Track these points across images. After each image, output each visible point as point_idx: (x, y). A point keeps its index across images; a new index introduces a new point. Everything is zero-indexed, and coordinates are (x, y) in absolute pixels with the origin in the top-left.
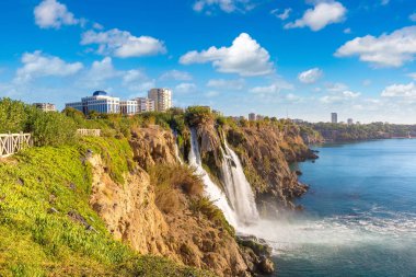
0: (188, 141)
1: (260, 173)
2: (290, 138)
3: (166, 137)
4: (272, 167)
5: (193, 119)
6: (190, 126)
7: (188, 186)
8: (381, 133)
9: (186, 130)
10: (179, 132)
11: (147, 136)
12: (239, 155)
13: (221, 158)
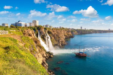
0: (38, 33)
1: (56, 40)
2: (68, 33)
3: (32, 32)
4: (58, 39)
5: (39, 28)
6: (38, 30)
7: (36, 42)
8: (91, 32)
9: (37, 31)
10: (36, 31)
11: (27, 32)
12: (50, 36)
13: (45, 36)
